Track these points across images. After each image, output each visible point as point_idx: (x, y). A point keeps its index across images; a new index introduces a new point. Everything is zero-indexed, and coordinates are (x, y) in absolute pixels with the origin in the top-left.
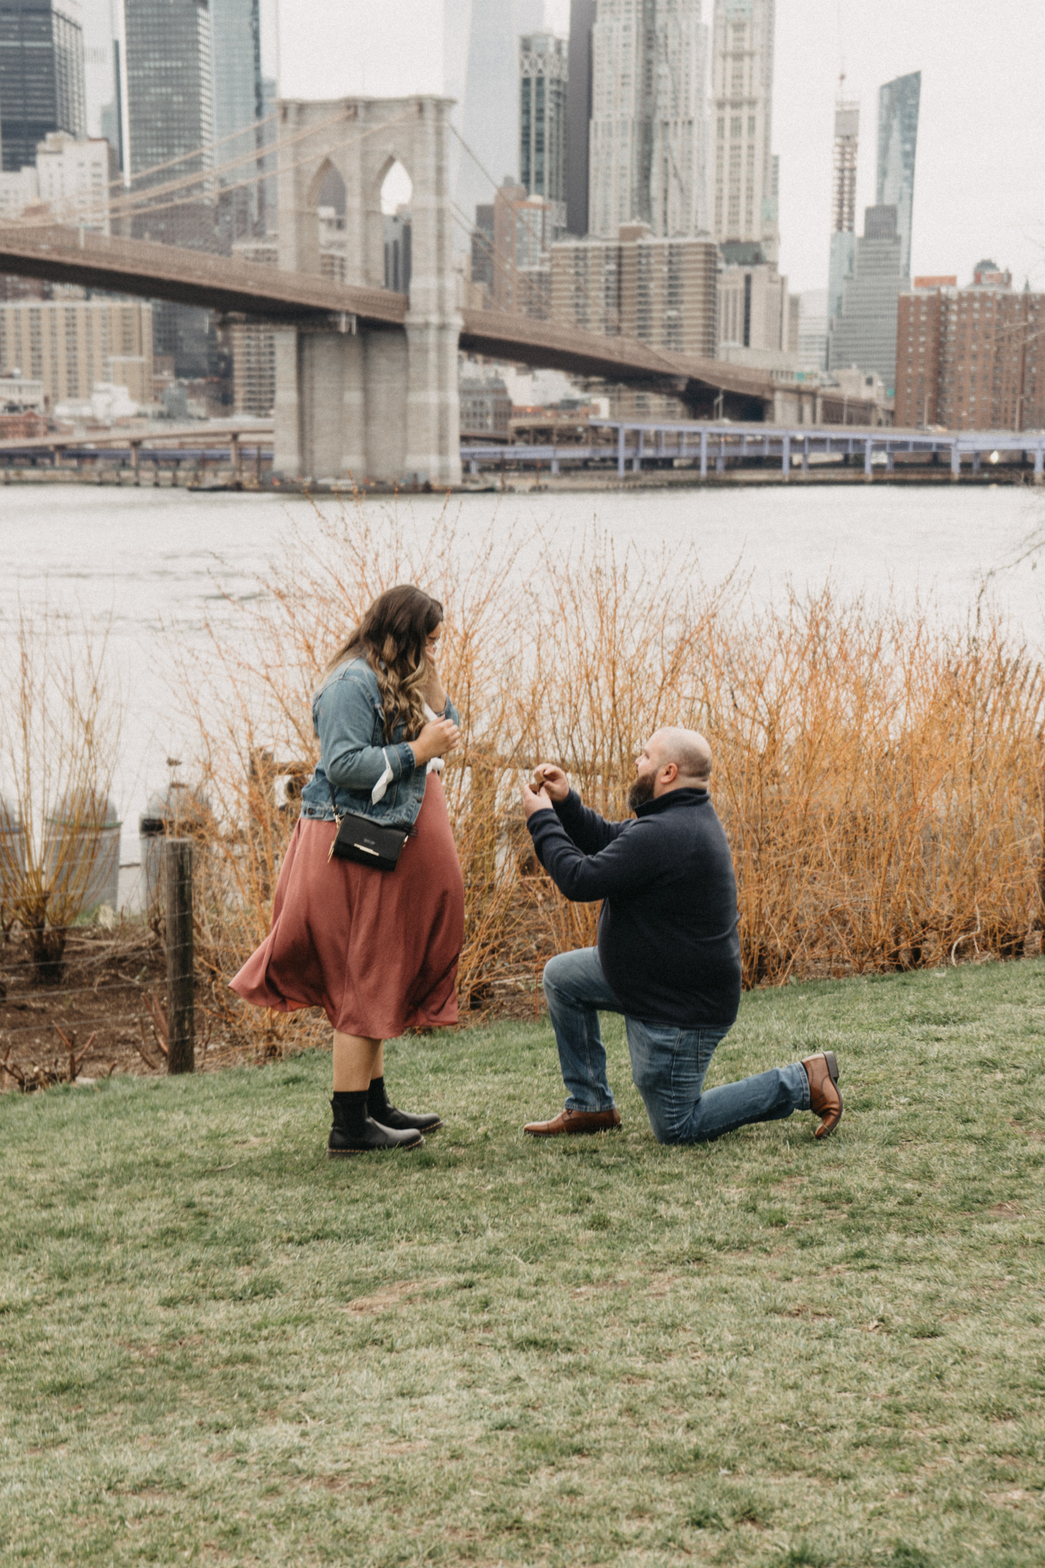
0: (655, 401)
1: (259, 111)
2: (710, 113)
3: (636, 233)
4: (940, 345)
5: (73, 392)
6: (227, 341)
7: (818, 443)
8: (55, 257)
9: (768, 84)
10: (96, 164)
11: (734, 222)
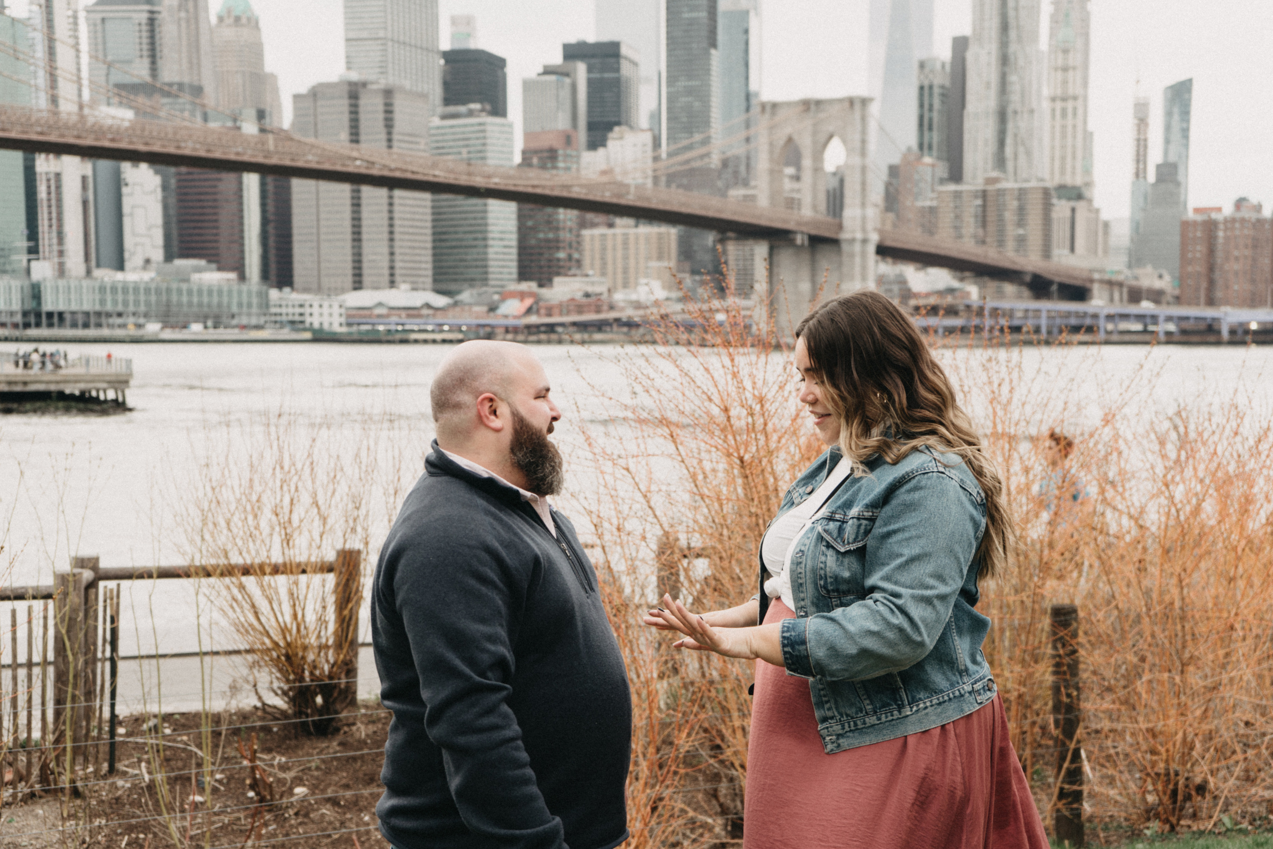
0: (1009, 288)
1: (748, 109)
2: (1046, 105)
3: (995, 181)
4: (1211, 251)
5: (626, 285)
6: (725, 252)
7: (1125, 317)
8: (615, 200)
9: (1085, 84)
10: (645, 145)
11: (1063, 172)
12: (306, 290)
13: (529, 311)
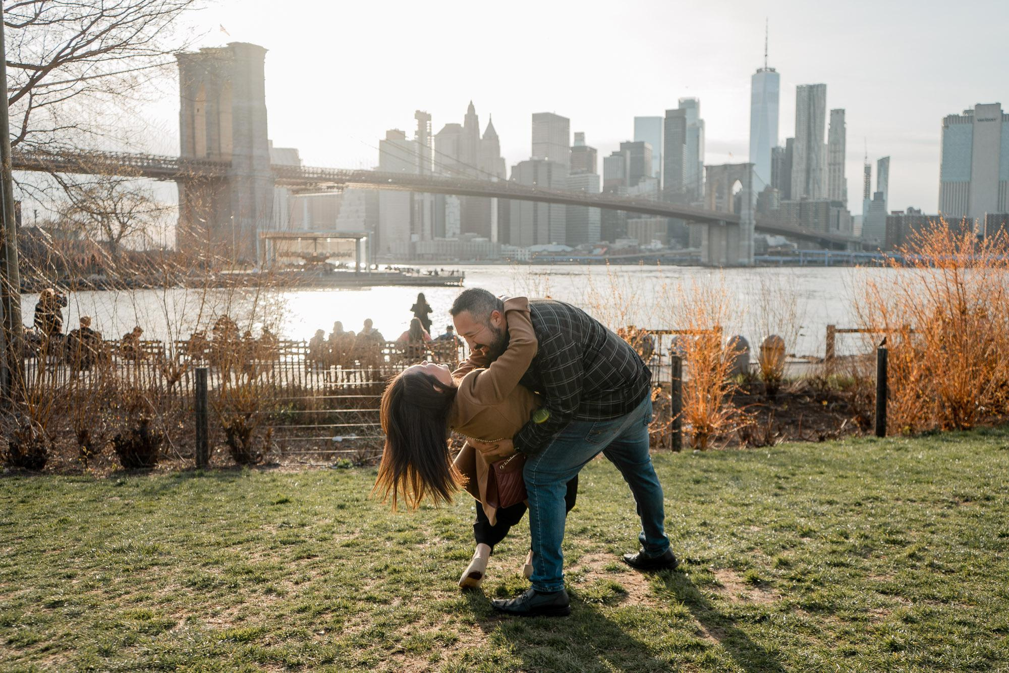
0: (811, 244)
1: (698, 168)
2: (826, 168)
3: (806, 198)
4: (899, 229)
8: (642, 206)
9: (844, 159)
10: (654, 184)
11: (834, 195)
12: (515, 245)
13: (605, 253)
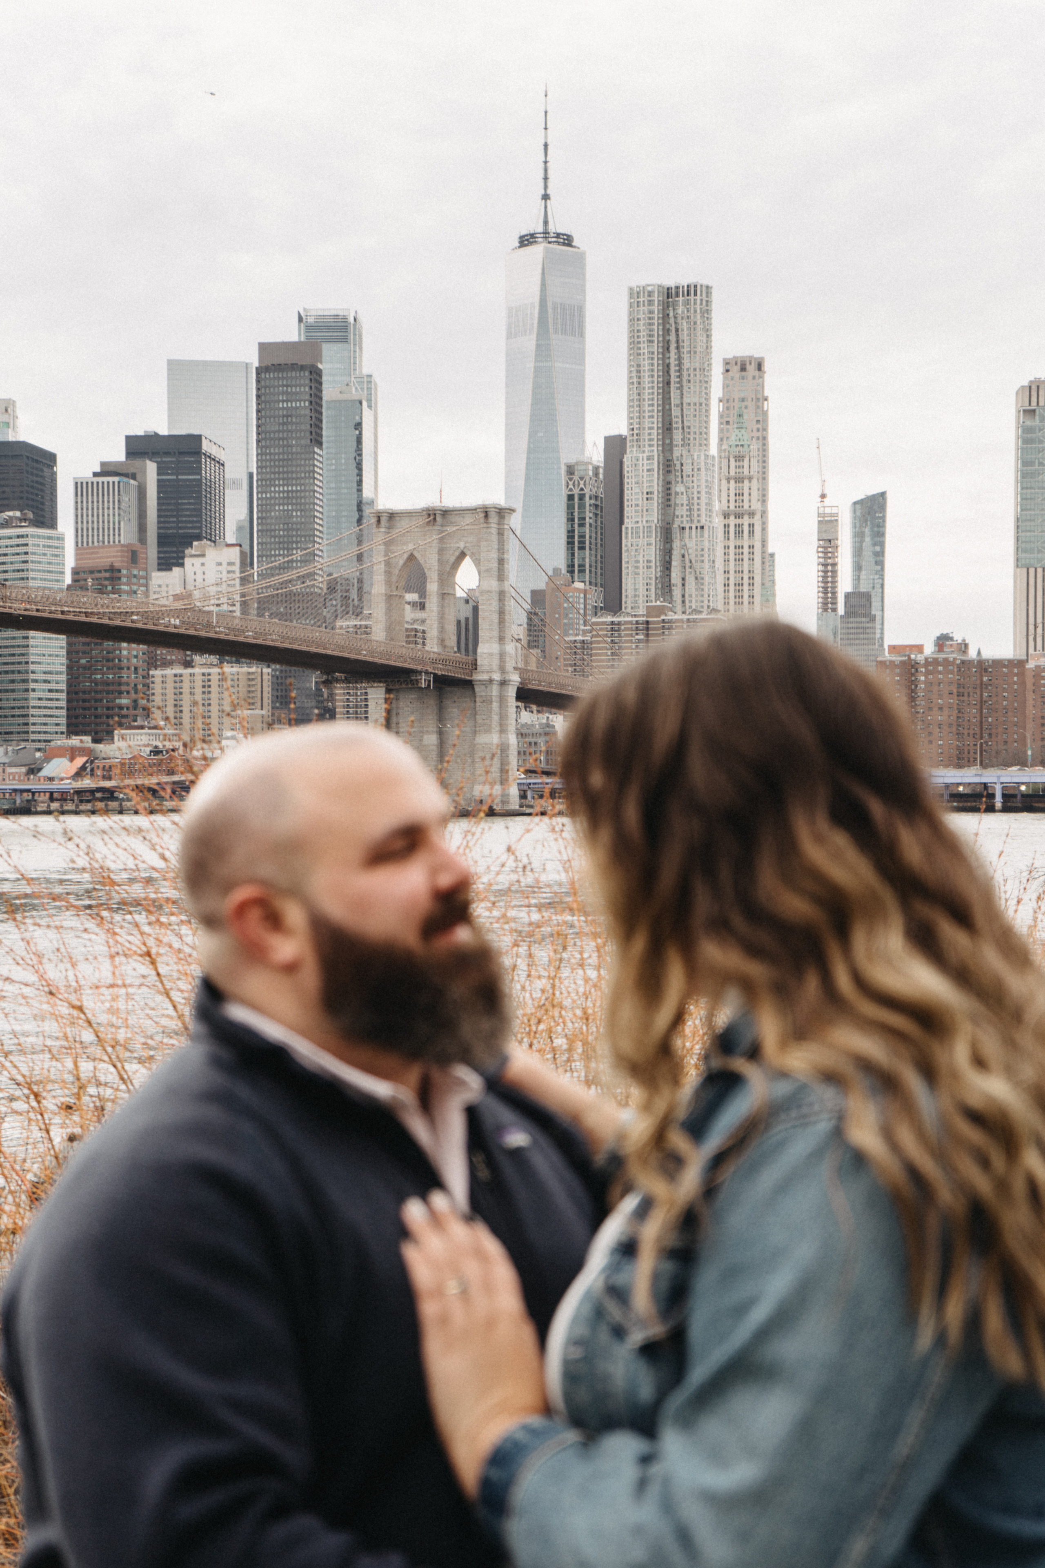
1: (359, 521)
2: (718, 522)
3: (661, 610)
5: (207, 739)
6: (331, 696)
8: (192, 632)
9: (764, 499)
11: (739, 603)
13: (80, 773)
